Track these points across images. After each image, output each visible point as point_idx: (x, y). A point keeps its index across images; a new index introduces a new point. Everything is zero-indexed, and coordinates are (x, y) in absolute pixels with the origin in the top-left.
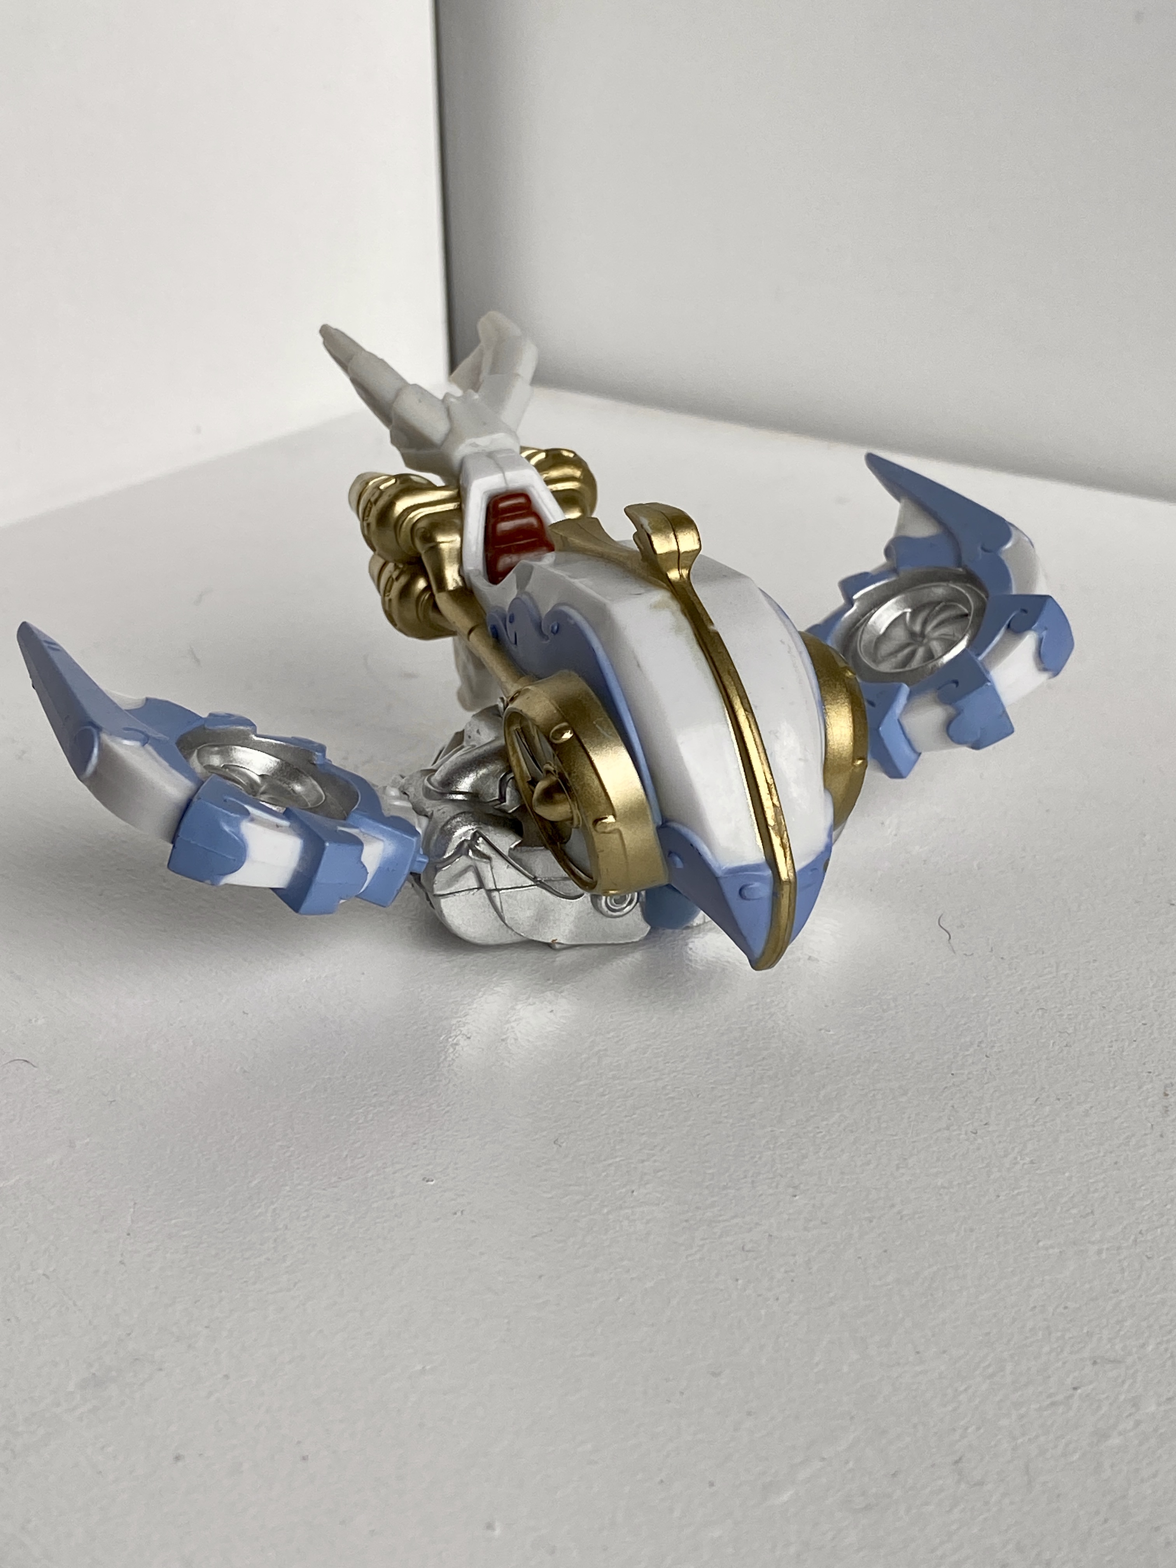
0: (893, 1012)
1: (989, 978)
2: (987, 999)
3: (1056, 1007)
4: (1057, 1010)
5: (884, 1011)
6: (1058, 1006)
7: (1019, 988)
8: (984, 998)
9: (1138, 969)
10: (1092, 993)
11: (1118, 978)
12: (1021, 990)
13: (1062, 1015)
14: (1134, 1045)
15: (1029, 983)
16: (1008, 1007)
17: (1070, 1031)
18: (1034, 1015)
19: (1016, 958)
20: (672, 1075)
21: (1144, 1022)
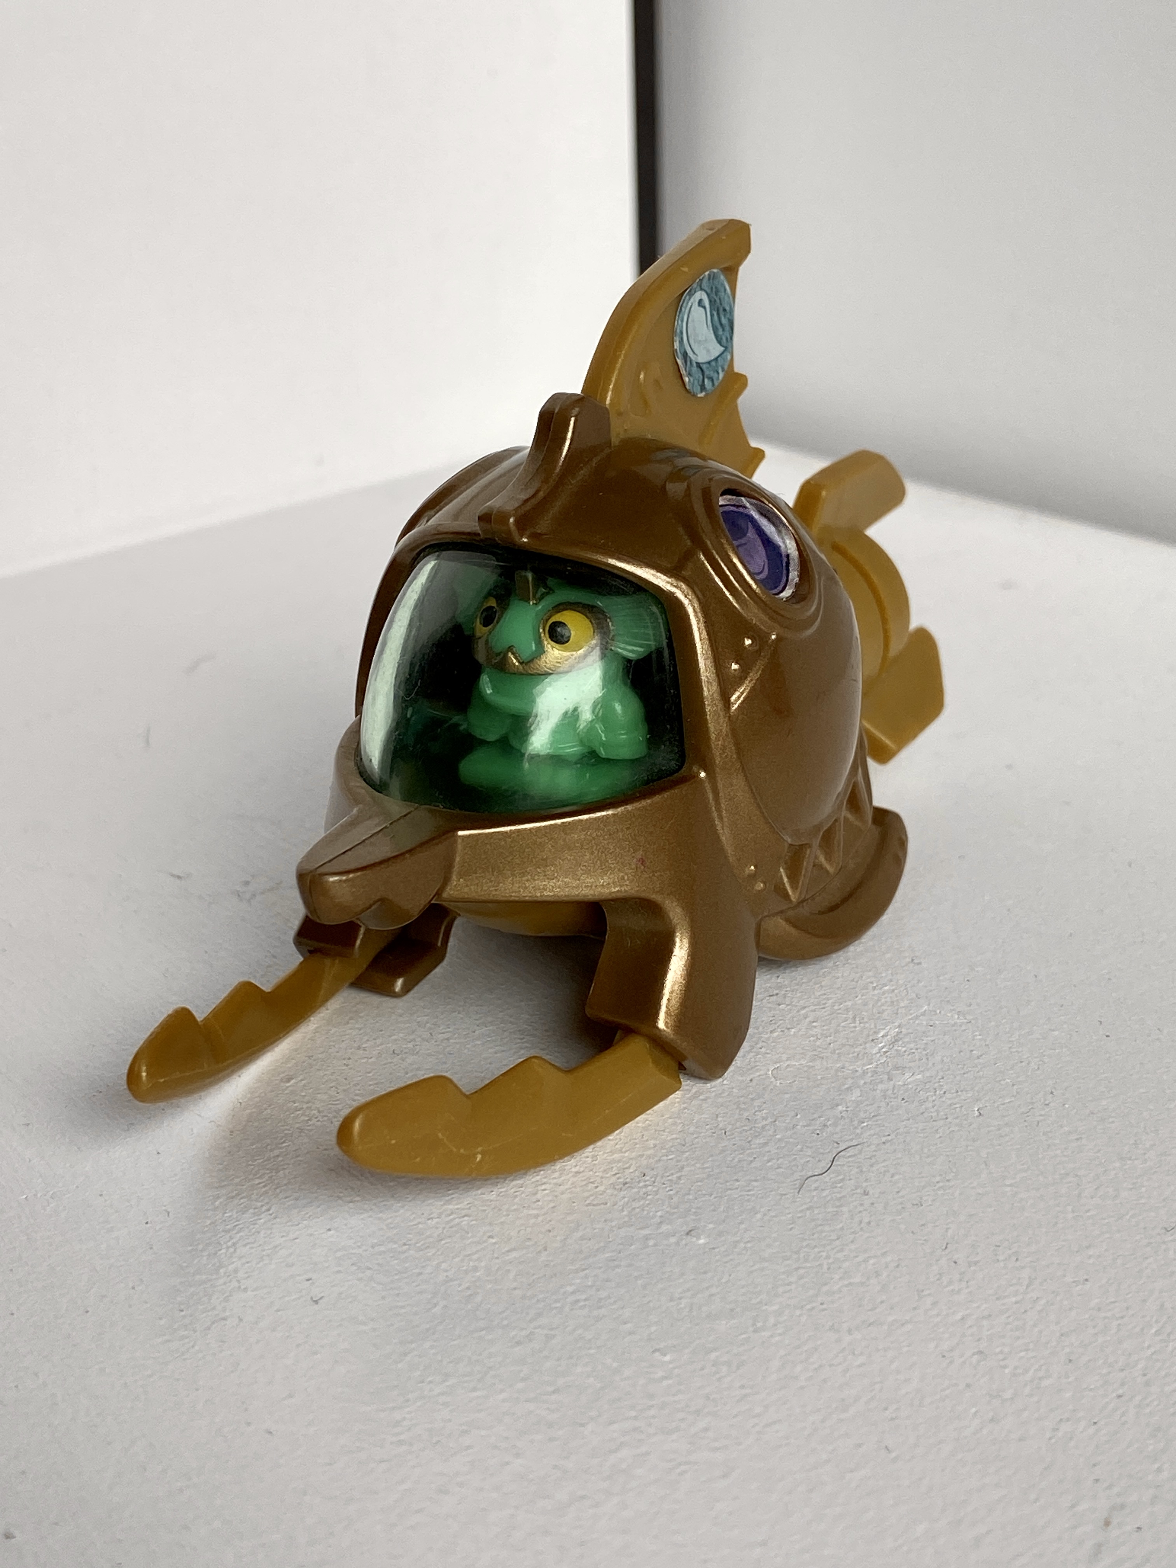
0: (766, 1334)
1: (926, 1293)
2: (909, 1327)
3: (1001, 1352)
4: (1001, 1357)
5: (755, 1331)
6: (1006, 1350)
7: (958, 1316)
8: (903, 1325)
9: (1144, 1301)
10: (1062, 1335)
11: (1109, 1314)
12: (963, 1319)
13: (1005, 1367)
14: (1092, 1430)
15: (978, 1307)
16: (932, 1345)
17: (1008, 1395)
18: (964, 1362)
19: (976, 1263)
20: (419, 1404)
21: (1120, 1392)
